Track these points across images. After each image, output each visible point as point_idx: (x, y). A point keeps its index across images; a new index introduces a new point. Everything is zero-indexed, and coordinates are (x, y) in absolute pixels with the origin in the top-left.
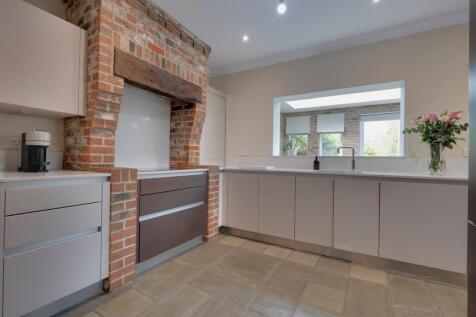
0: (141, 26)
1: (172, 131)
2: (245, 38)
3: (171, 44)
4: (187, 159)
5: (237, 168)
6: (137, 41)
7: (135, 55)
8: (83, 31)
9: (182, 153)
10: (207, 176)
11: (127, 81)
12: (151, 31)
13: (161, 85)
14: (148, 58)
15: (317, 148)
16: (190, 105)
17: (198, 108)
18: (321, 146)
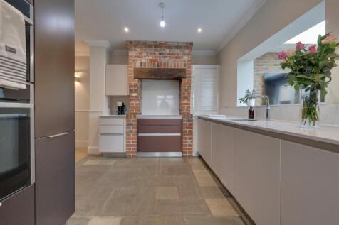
0: (145, 54)
2: (200, 30)
3: (163, 54)
6: (144, 61)
7: (143, 67)
11: (140, 79)
12: (151, 54)
13: (156, 76)
14: (149, 66)
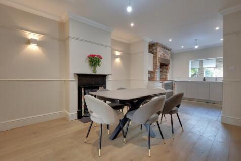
1: (161, 71)
3: (165, 52)
4: (166, 79)
5: (180, 80)
8: (152, 55)
9: (164, 77)
10: (172, 83)
15: (203, 73)
16: (167, 65)
17: (169, 66)
18: (204, 72)
